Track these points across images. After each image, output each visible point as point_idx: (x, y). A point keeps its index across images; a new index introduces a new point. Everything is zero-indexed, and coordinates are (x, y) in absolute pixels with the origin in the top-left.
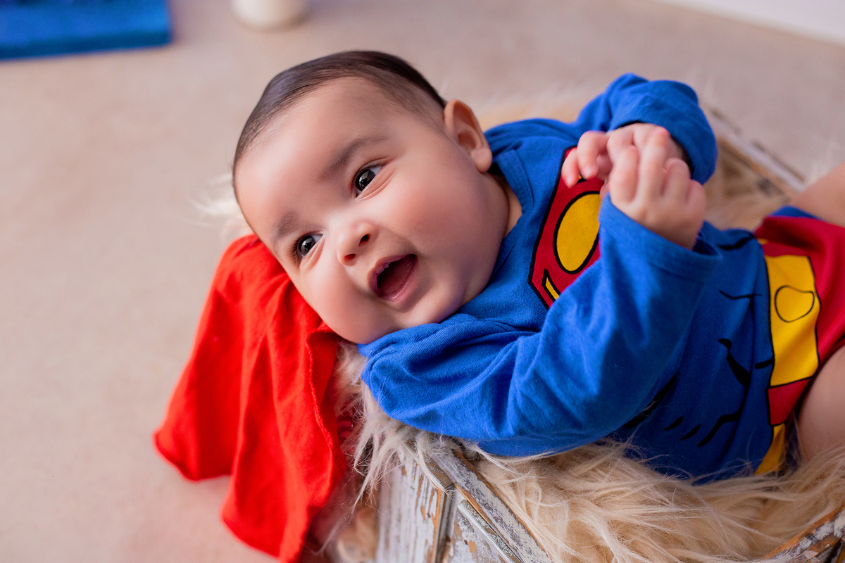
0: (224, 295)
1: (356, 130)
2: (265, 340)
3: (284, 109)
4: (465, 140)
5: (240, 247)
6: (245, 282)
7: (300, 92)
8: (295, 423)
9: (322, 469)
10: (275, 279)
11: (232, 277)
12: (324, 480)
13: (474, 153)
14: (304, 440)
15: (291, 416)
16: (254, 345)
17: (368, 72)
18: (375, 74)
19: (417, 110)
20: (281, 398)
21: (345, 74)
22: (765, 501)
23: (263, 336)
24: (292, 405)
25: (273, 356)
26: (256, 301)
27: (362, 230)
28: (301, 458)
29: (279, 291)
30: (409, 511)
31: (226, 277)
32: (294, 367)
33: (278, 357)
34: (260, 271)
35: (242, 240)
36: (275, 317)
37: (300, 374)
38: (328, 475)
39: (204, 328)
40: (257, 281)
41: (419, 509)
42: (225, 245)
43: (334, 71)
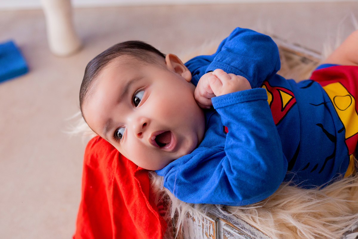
0: (91, 166)
1: (128, 77)
2: (115, 180)
3: (96, 77)
4: (178, 70)
5: (93, 143)
6: (99, 157)
7: (100, 68)
8: (138, 212)
9: (155, 229)
10: (112, 152)
11: (92, 157)
12: (157, 234)
13: (183, 75)
14: (144, 219)
15: (135, 210)
16: (110, 184)
17: (128, 51)
18: (131, 52)
19: (153, 62)
20: (129, 203)
21: (118, 55)
22: (350, 188)
23: (114, 178)
24: (135, 205)
25: (120, 185)
26: (107, 164)
27: (143, 121)
28: (144, 227)
29: (116, 157)
30: (200, 236)
31: (89, 158)
32: (132, 188)
33: (123, 186)
34: (105, 150)
35: (93, 139)
36: (117, 169)
37: (135, 190)
38: (159, 231)
39: (85, 183)
40: (105, 155)
41: (204, 234)
42: (84, 145)
43: (113, 55)
